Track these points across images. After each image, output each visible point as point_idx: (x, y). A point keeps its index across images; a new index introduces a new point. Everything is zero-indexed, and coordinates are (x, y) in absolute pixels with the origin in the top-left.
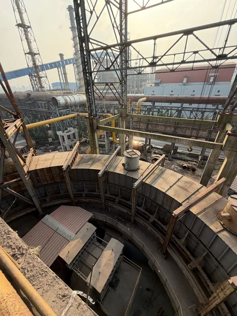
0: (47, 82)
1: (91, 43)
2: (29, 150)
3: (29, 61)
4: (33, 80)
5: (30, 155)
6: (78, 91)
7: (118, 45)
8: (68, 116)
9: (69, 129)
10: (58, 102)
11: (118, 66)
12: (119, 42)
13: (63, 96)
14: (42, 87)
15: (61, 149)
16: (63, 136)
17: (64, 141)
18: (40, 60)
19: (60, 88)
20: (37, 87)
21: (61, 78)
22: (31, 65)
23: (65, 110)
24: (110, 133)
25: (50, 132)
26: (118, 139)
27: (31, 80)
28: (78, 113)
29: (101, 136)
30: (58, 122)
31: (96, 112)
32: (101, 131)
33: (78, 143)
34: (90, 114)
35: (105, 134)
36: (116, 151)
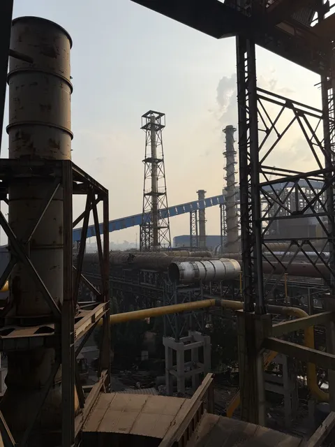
0: (167, 235)
1: (264, 173)
2: (99, 375)
3: (148, 204)
4: (145, 232)
5: (96, 388)
6: (222, 251)
7: (321, 171)
8: (194, 304)
9: (190, 334)
10: (181, 272)
11: (323, 206)
12: (324, 167)
13: (192, 261)
14: (156, 243)
15: (164, 384)
16: (174, 352)
17: (175, 363)
18: (165, 202)
19: (188, 245)
20: (148, 243)
21: (194, 229)
22: (148, 209)
23: (190, 290)
24: (298, 362)
25: (150, 336)
26: (325, 386)
27: (141, 233)
28: (218, 299)
29: (272, 366)
30: (171, 314)
31: (264, 302)
32: (274, 353)
33: (208, 378)
34: (249, 308)
35: (285, 364)
36: (321, 431)
